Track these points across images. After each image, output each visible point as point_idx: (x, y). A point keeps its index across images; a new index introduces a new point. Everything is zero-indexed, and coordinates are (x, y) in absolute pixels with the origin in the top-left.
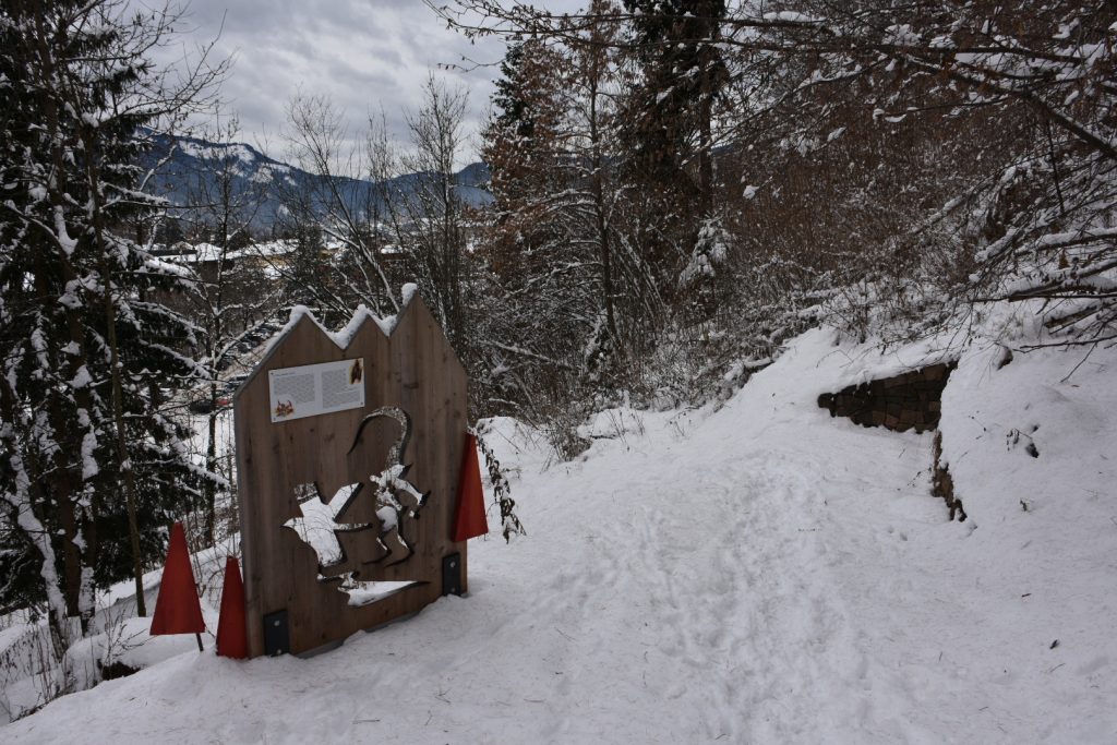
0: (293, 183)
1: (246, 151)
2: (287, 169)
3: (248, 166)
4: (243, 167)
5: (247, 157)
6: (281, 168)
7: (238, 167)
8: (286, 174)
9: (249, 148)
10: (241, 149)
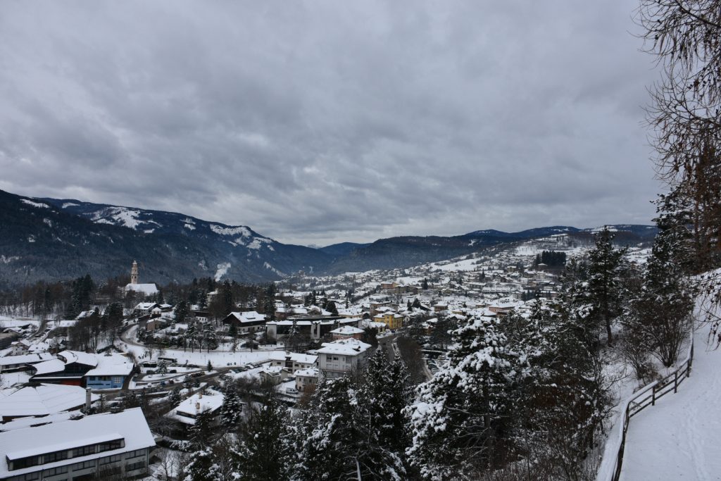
0: (272, 249)
1: (247, 231)
2: (270, 241)
3: (247, 239)
4: (244, 239)
5: (247, 234)
6: (266, 241)
7: (242, 240)
8: (269, 244)
9: (248, 229)
10: (244, 229)
